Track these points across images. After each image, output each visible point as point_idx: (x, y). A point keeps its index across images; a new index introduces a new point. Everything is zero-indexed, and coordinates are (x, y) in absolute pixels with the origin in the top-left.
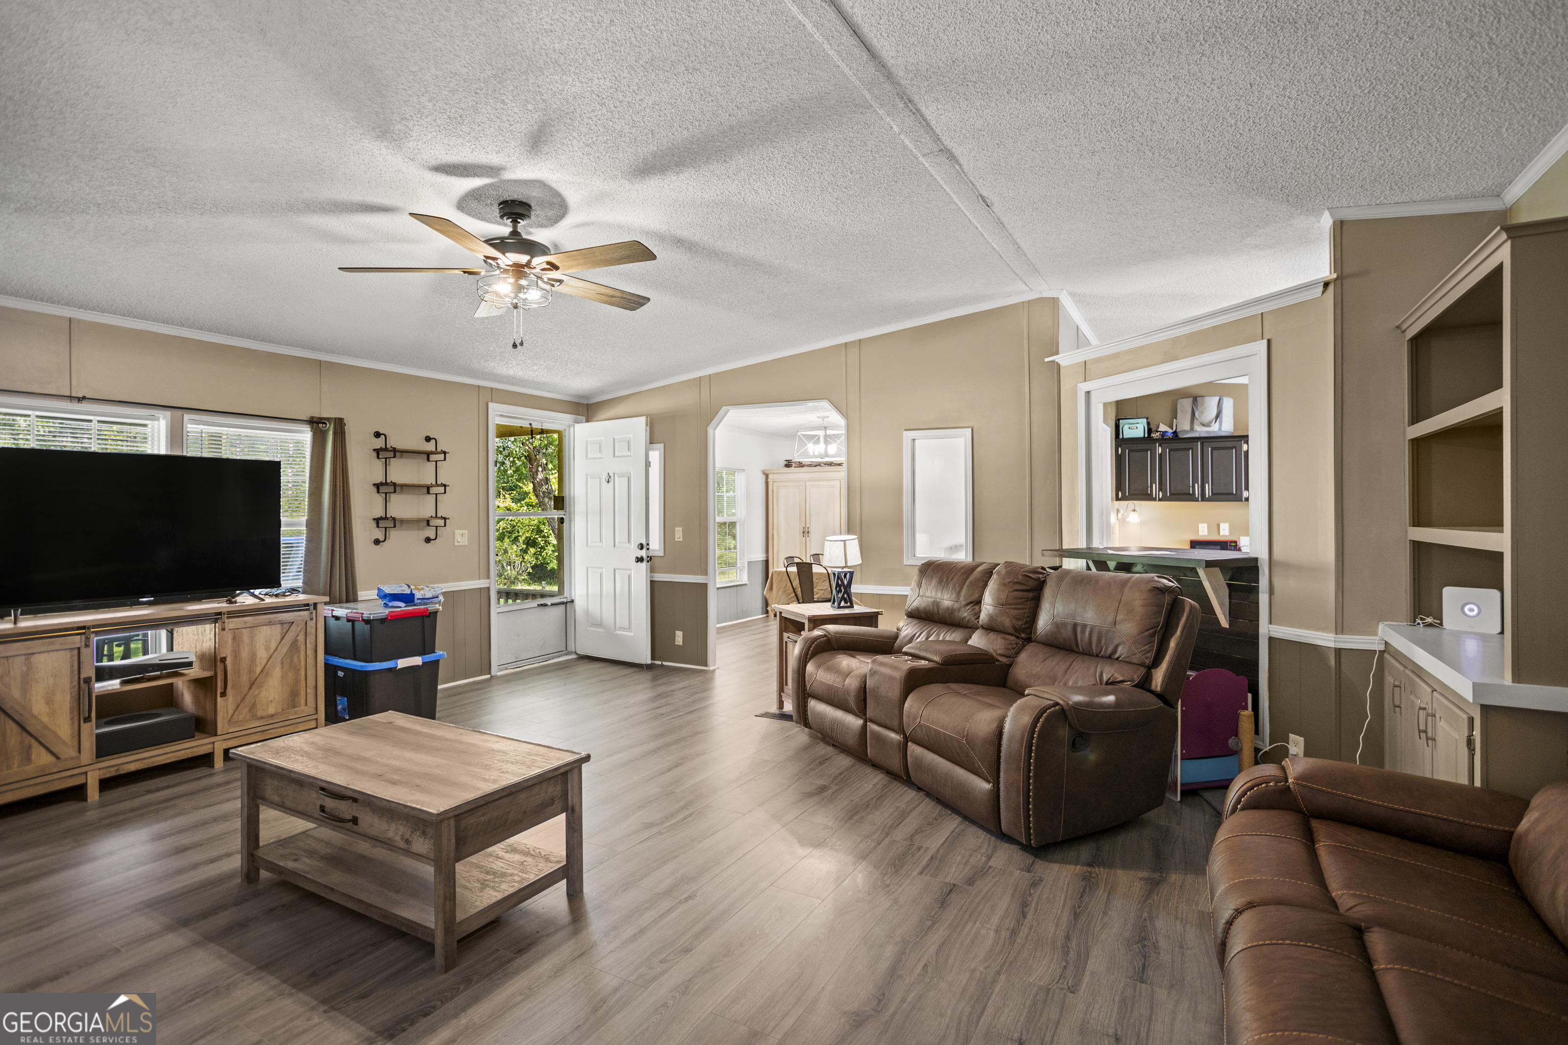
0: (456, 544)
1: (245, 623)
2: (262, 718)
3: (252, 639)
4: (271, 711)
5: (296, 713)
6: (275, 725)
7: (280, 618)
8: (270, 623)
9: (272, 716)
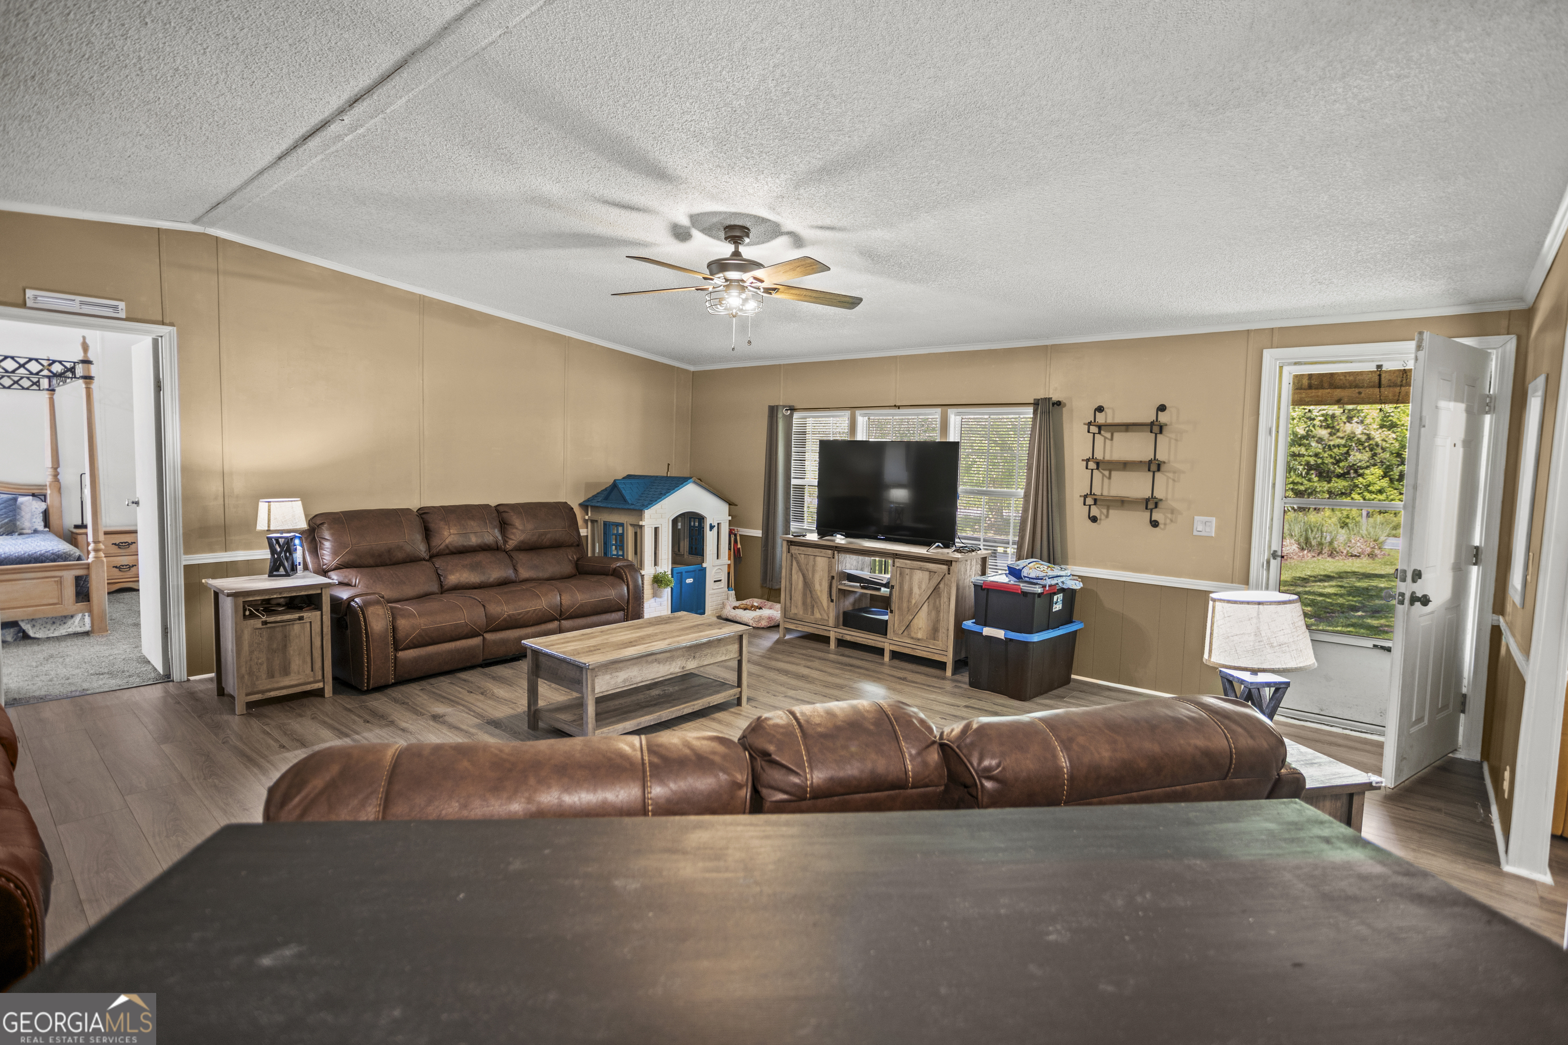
0: (1195, 533)
1: (906, 564)
2: (912, 638)
3: (911, 578)
4: (920, 636)
5: (934, 645)
6: (919, 648)
7: (928, 567)
8: (921, 569)
9: (919, 640)
